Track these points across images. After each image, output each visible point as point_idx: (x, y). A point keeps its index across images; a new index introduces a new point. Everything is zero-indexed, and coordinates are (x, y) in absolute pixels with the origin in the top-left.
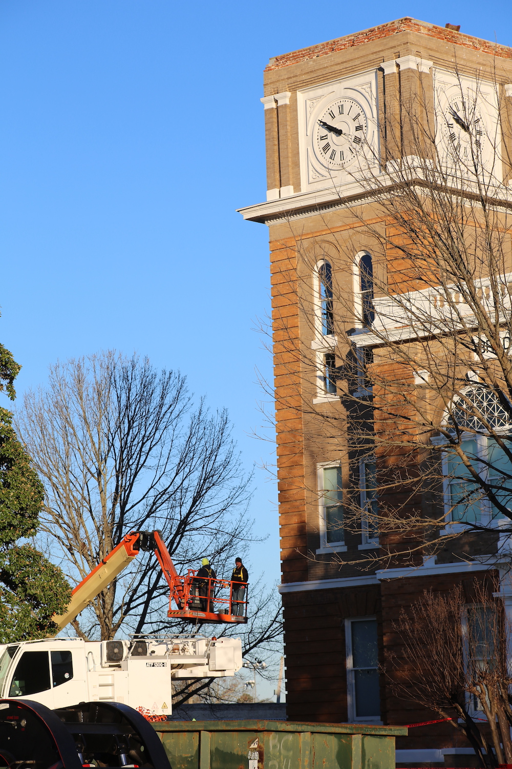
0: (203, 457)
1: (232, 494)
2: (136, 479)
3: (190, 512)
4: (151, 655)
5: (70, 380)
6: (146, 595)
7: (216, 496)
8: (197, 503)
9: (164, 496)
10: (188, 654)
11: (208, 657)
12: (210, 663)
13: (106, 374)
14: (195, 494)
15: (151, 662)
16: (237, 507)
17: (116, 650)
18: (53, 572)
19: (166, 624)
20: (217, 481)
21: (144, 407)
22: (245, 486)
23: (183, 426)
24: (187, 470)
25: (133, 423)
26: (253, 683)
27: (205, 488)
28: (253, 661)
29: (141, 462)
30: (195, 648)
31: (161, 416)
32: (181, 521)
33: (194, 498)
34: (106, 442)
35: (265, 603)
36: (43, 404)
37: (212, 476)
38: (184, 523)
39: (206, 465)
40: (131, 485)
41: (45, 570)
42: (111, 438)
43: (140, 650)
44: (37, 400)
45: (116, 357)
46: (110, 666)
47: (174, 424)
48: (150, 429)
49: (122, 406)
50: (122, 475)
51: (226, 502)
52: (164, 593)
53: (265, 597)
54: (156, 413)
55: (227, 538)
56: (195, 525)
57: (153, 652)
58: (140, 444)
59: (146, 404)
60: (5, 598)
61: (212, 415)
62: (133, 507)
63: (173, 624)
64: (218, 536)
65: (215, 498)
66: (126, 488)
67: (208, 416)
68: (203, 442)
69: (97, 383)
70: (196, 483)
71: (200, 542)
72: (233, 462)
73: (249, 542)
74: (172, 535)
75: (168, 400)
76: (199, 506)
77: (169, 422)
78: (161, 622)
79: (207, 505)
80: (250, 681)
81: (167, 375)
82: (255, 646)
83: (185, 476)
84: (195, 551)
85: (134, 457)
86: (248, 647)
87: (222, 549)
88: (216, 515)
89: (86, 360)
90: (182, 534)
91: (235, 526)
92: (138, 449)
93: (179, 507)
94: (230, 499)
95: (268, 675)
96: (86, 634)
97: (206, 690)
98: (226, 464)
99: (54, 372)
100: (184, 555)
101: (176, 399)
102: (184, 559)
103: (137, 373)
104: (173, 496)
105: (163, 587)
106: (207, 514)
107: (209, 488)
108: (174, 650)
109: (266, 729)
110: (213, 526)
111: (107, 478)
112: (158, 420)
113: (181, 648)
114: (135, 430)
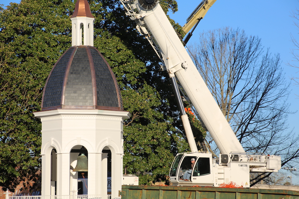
0: (268, 75)
1: (281, 92)
2: (237, 84)
3: (261, 100)
4: (240, 161)
5: (209, 40)
6: (240, 136)
7: (273, 93)
8: (264, 96)
9: (249, 92)
10: (257, 161)
11: (266, 163)
12: (267, 166)
13: (225, 37)
14: (264, 92)
15: (241, 164)
16: (283, 98)
17: (225, 158)
18: (198, 123)
19: (249, 149)
20: (273, 86)
21: (241, 52)
22: (286, 89)
23: (259, 61)
24: (260, 81)
25: (236, 59)
26: (290, 177)
27: (268, 89)
28: (289, 166)
29: (239, 77)
30: (260, 159)
31: (249, 56)
32: (257, 103)
33: (263, 94)
34: (224, 67)
35: (295, 141)
36: (196, 50)
37: (272, 84)
38: (258, 104)
39: (269, 79)
40: (235, 87)
41: (195, 122)
42: (226, 66)
43: (236, 159)
44: (194, 48)
45: (229, 30)
46: (223, 165)
47: (255, 60)
48: (244, 62)
49: (231, 51)
50: (231, 82)
51: (277, 96)
52: (248, 135)
53: (295, 138)
54: (247, 55)
55: (278, 112)
56: (263, 105)
57: (241, 160)
58: (239, 69)
59: (242, 51)
60: (178, 134)
61: (272, 56)
62: (235, 96)
63: (252, 149)
64: (274, 110)
65: (272, 94)
66: (232, 88)
67: (270, 57)
68: (268, 68)
69: (220, 41)
70: (264, 87)
71: (265, 113)
72: (281, 78)
73: (288, 113)
74: (253, 110)
75: (252, 49)
76: (265, 97)
77: (253, 59)
78: (247, 147)
79: (269, 97)
80: (289, 176)
81: (252, 38)
82: (290, 160)
83: (259, 83)
84: (263, 117)
85: (236, 74)
86: (286, 160)
87: (275, 116)
88: (273, 101)
89: (216, 31)
90: (257, 109)
91: (281, 106)
92: (238, 71)
93: (256, 97)
94: (279, 94)
95: (296, 173)
96: (214, 152)
97: (266, 178)
98: (278, 79)
99: (202, 36)
100: (258, 118)
101: (256, 49)
102: (258, 120)
103: (239, 37)
104: (253, 92)
105: (248, 132)
106: (268, 101)
107: (270, 89)
108: (250, 160)
109: (287, 194)
110: (271, 106)
111: (224, 83)
112: (248, 58)
113: (254, 159)
114: (237, 63)
